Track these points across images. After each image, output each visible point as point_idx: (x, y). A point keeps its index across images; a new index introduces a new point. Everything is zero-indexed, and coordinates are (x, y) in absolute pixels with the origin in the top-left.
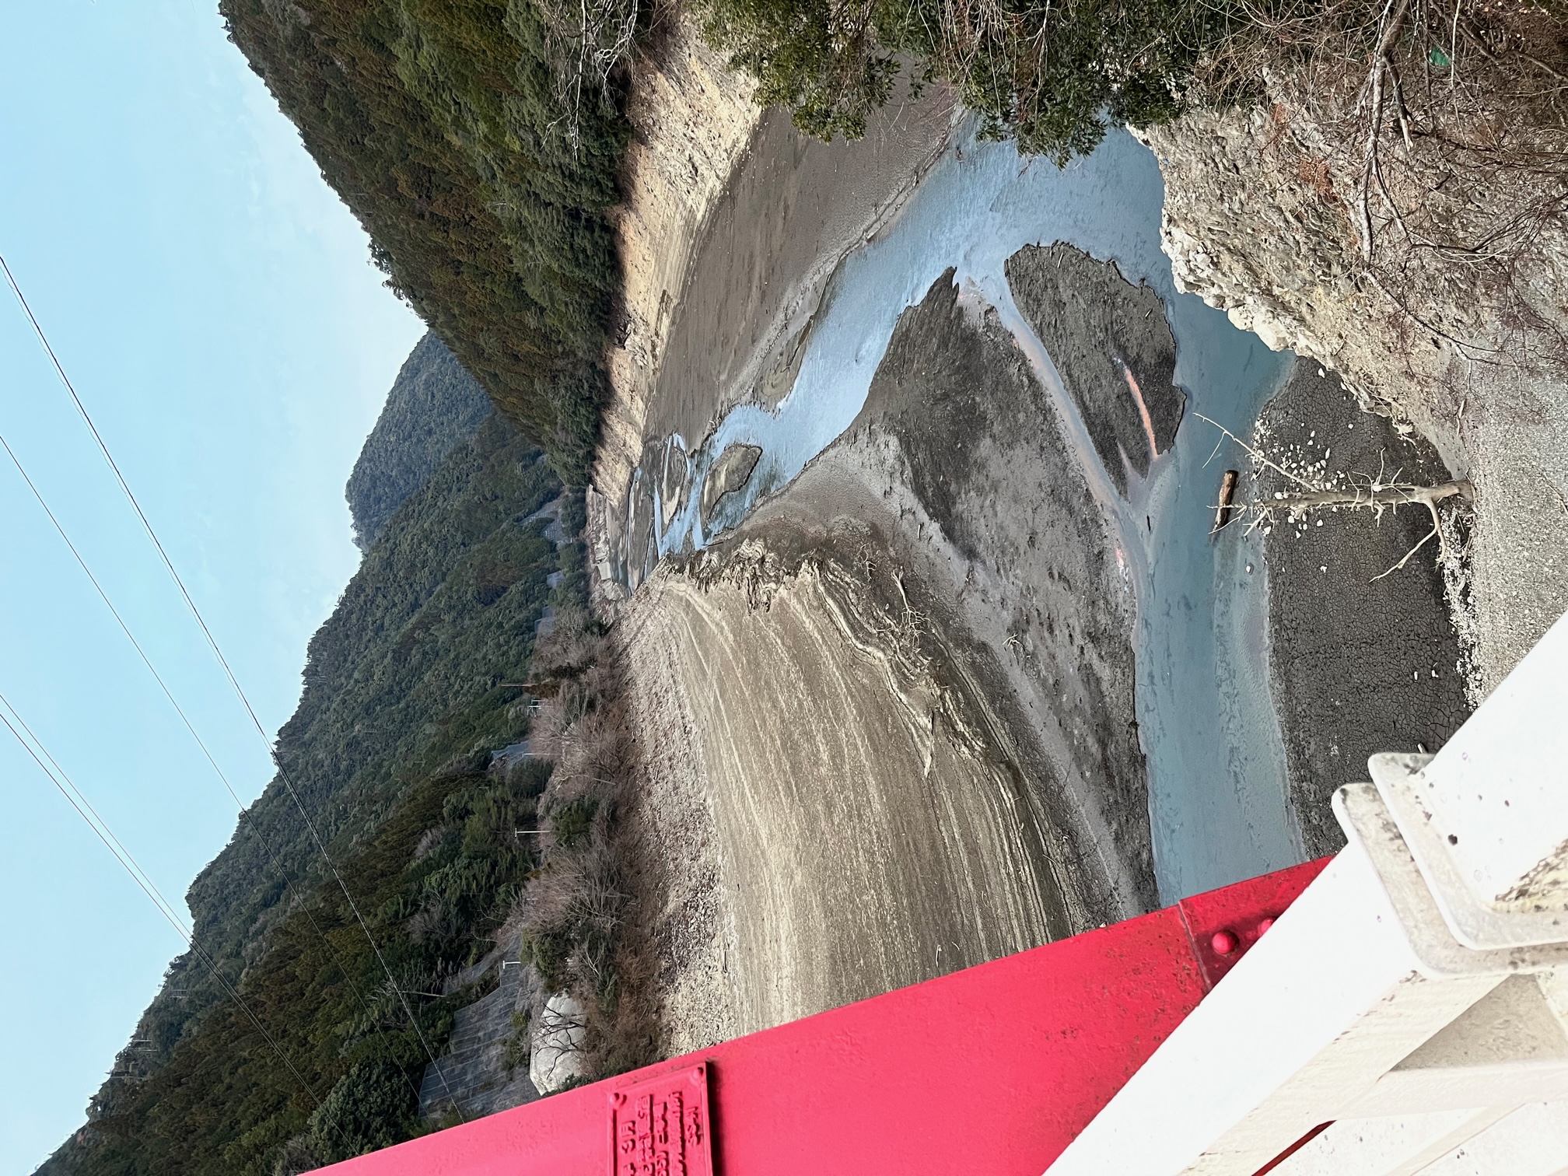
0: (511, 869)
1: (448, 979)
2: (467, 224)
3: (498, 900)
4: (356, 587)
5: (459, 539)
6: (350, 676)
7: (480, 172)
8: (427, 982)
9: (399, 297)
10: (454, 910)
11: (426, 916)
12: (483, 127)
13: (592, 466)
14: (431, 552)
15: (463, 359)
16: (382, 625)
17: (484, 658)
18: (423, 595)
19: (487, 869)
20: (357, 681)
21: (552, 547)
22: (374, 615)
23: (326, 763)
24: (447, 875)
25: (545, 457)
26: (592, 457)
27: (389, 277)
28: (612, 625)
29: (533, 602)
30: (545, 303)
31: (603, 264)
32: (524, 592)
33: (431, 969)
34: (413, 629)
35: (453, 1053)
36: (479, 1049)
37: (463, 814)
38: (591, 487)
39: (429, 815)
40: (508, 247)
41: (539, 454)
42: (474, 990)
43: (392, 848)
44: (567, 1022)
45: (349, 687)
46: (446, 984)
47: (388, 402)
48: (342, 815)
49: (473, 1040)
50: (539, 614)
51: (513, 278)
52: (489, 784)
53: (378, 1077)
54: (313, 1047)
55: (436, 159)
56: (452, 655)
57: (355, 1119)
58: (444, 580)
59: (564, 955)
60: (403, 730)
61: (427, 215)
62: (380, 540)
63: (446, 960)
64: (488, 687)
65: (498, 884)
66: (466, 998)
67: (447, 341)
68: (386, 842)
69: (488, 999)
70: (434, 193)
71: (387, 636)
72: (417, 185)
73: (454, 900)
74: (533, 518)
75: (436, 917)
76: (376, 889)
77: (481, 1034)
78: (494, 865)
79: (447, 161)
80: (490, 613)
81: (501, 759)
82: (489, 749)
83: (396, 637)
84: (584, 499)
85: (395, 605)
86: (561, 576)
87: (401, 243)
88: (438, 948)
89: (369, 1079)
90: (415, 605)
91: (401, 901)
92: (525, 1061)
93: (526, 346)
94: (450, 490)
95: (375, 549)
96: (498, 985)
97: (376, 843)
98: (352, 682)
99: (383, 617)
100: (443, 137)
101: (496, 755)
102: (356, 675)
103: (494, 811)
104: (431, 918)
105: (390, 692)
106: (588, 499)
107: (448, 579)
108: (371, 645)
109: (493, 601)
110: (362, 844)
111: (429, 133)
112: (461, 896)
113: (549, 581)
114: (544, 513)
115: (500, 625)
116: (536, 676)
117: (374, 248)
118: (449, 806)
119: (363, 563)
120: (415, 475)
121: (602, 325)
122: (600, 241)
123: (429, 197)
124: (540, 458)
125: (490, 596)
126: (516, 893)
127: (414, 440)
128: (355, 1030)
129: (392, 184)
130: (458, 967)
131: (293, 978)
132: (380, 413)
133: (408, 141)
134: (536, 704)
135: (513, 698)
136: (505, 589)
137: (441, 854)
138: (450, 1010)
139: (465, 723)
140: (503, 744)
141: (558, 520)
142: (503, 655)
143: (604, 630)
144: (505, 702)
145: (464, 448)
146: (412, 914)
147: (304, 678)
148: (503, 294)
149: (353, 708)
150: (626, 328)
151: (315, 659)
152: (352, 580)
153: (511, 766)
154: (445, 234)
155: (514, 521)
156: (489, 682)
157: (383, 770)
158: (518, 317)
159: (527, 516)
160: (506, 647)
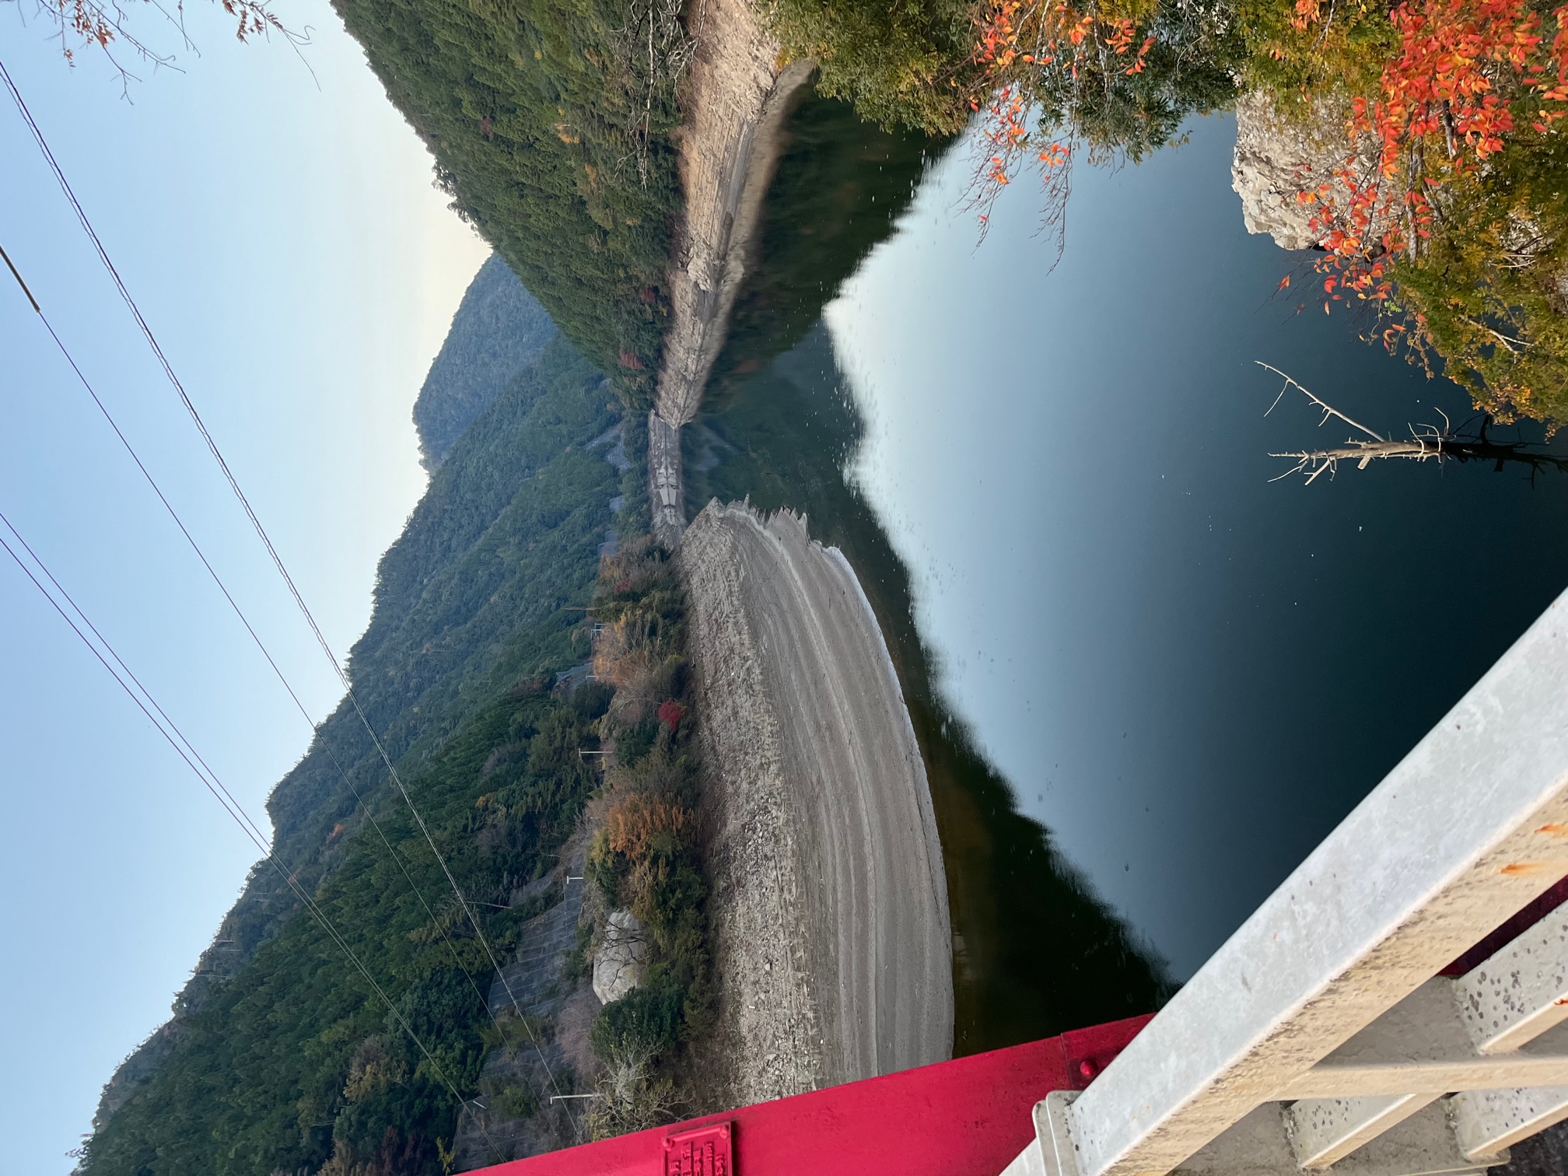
0: (576, 787)
1: (514, 891)
2: (531, 146)
3: (563, 817)
4: (424, 509)
5: (523, 462)
6: (419, 597)
7: (545, 93)
8: (495, 894)
9: (464, 219)
10: (519, 826)
11: (493, 831)
12: (547, 45)
13: (654, 390)
14: (496, 475)
15: (527, 281)
16: (449, 547)
17: (549, 580)
18: (489, 518)
19: (552, 787)
20: (425, 601)
21: (615, 472)
22: (442, 536)
23: (395, 682)
24: (514, 792)
25: (608, 381)
26: (655, 382)
27: (453, 199)
28: (673, 551)
29: (596, 526)
30: (608, 226)
31: (666, 187)
32: (587, 516)
33: (499, 882)
34: (480, 550)
35: (520, 961)
36: (544, 959)
37: (530, 733)
38: (653, 411)
39: (496, 734)
40: (571, 170)
41: (601, 378)
42: (538, 903)
43: (462, 764)
44: (626, 936)
45: (418, 607)
46: (512, 897)
47: (453, 325)
48: (412, 732)
49: (538, 951)
50: (602, 538)
51: (576, 200)
52: (554, 703)
53: (450, 981)
54: (388, 952)
55: (500, 79)
56: (518, 576)
57: (429, 1021)
58: (509, 503)
59: (625, 872)
60: (470, 649)
61: (491, 137)
62: (447, 462)
63: (511, 874)
64: (552, 608)
65: (563, 801)
66: (532, 911)
67: (511, 263)
68: (454, 759)
69: (553, 911)
70: (498, 116)
71: (454, 557)
72: (481, 105)
73: (520, 816)
74: (596, 443)
75: (503, 832)
76: (445, 804)
77: (546, 945)
78: (558, 784)
79: (511, 81)
80: (555, 535)
81: (565, 680)
82: (554, 671)
83: (462, 557)
84: (646, 424)
85: (461, 527)
86: (623, 500)
87: (466, 165)
88: (505, 862)
89: (441, 983)
90: (482, 527)
91: (470, 816)
92: (588, 972)
93: (590, 271)
94: (515, 414)
95: (439, 473)
96: (562, 899)
97: (445, 759)
98: (421, 601)
99: (450, 539)
100: (507, 57)
101: (561, 677)
102: (424, 595)
103: (558, 732)
104: (498, 833)
105: (458, 611)
106: (651, 424)
107: (513, 501)
108: (439, 566)
109: (556, 525)
110: (430, 760)
111: (493, 52)
112: (527, 813)
113: (611, 506)
114: (608, 437)
115: (564, 549)
116: (600, 599)
117: (439, 171)
118: (515, 726)
119: (431, 486)
120: (480, 398)
121: (665, 249)
122: (664, 164)
123: (493, 118)
124: (603, 382)
125: (552, 521)
126: (580, 812)
127: (479, 362)
128: (427, 937)
129: (457, 103)
130: (523, 882)
131: (368, 885)
132: (446, 335)
133: (473, 61)
134: (598, 627)
135: (577, 621)
136: (568, 513)
137: (507, 772)
138: (517, 921)
139: (530, 644)
140: (567, 666)
141: (621, 444)
142: (567, 577)
143: (665, 556)
144: (569, 624)
145: (528, 373)
146: (479, 829)
147: (374, 598)
148: (567, 217)
149: (422, 628)
150: (688, 252)
151: (384, 579)
152: (420, 502)
153: (574, 687)
154: (509, 156)
155: (577, 445)
156: (554, 604)
157: (451, 688)
158: (581, 240)
159: (590, 439)
160: (570, 570)
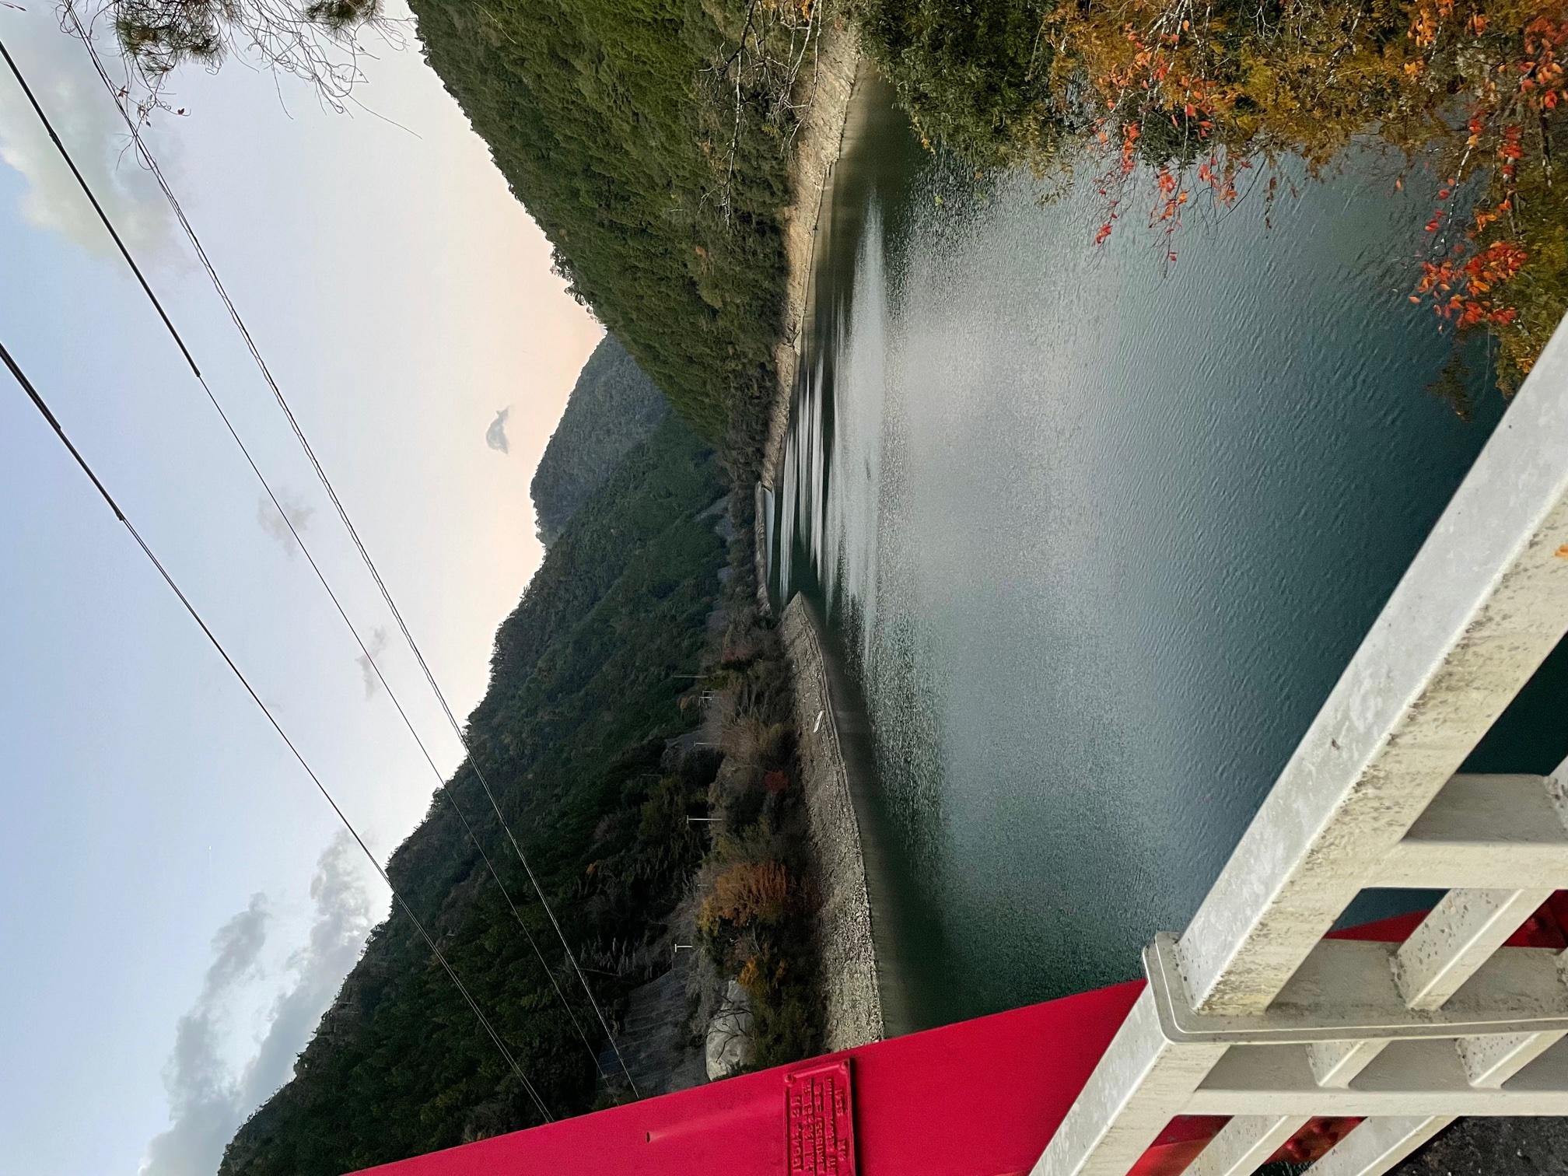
0: (684, 855)
1: (623, 958)
2: (644, 231)
3: (672, 884)
4: (541, 580)
5: (635, 534)
6: (534, 666)
7: (657, 180)
8: (604, 961)
9: (580, 303)
10: (629, 893)
11: (603, 897)
12: (661, 135)
13: (759, 461)
14: (609, 548)
15: (639, 360)
16: (564, 616)
17: (659, 649)
18: (602, 589)
19: (660, 854)
20: (540, 669)
21: (723, 542)
22: (557, 606)
23: (511, 749)
24: (623, 859)
25: (717, 455)
26: (761, 453)
29: (705, 596)
30: (717, 305)
31: (772, 266)
32: (696, 586)
33: (606, 948)
34: (594, 620)
36: (653, 1028)
37: (638, 798)
38: (758, 483)
39: (609, 799)
40: (682, 252)
41: (710, 452)
42: (647, 972)
43: (574, 831)
44: (735, 1007)
45: (533, 676)
46: (620, 964)
47: (570, 403)
48: (526, 798)
49: (646, 1020)
50: (710, 608)
51: (687, 281)
52: (663, 772)
53: (558, 1050)
55: (615, 168)
56: (629, 645)
59: (731, 941)
60: (583, 716)
61: (606, 222)
62: (562, 536)
63: (620, 940)
65: (671, 868)
66: (638, 979)
67: (624, 343)
68: (567, 825)
69: (661, 980)
70: (613, 204)
71: (568, 627)
72: (598, 195)
73: (629, 883)
74: (704, 515)
75: (612, 899)
76: (557, 869)
77: (653, 1014)
78: (667, 850)
79: (625, 170)
80: (665, 605)
81: (673, 747)
82: (662, 739)
83: (576, 627)
84: (753, 496)
85: (576, 597)
86: (731, 570)
87: (583, 252)
88: (613, 928)
89: (547, 1052)
90: (595, 598)
91: (580, 882)
92: (698, 1043)
93: (701, 349)
94: (627, 488)
95: (556, 546)
96: (670, 968)
97: (558, 826)
98: (536, 670)
99: (565, 610)
100: (622, 148)
101: (669, 743)
102: (540, 663)
103: (666, 798)
104: (608, 900)
105: (571, 680)
106: (757, 496)
107: (625, 573)
108: (555, 635)
109: (666, 595)
110: (544, 825)
111: (608, 144)
112: (636, 880)
113: (719, 576)
114: (715, 510)
115: (674, 618)
116: (708, 669)
117: (557, 257)
118: (626, 793)
119: (547, 558)
120: (595, 473)
121: (772, 325)
122: (770, 244)
123: (608, 206)
124: (712, 456)
125: (664, 591)
126: (688, 879)
127: (594, 439)
128: (538, 1004)
129: (575, 194)
130: (632, 947)
131: (481, 950)
132: (562, 414)
133: (590, 153)
134: (706, 695)
135: (686, 689)
136: (677, 584)
137: (617, 839)
138: (625, 989)
139: (640, 712)
140: (676, 732)
141: (729, 516)
142: (676, 646)
143: (770, 626)
144: (678, 691)
145: (639, 448)
146: (590, 895)
147: (492, 666)
148: (678, 298)
149: (538, 696)
150: (795, 328)
151: (501, 648)
152: (536, 574)
153: (683, 755)
154: (624, 242)
155: (687, 517)
156: (663, 673)
157: (565, 755)
158: (692, 320)
159: (699, 512)
160: (678, 640)
